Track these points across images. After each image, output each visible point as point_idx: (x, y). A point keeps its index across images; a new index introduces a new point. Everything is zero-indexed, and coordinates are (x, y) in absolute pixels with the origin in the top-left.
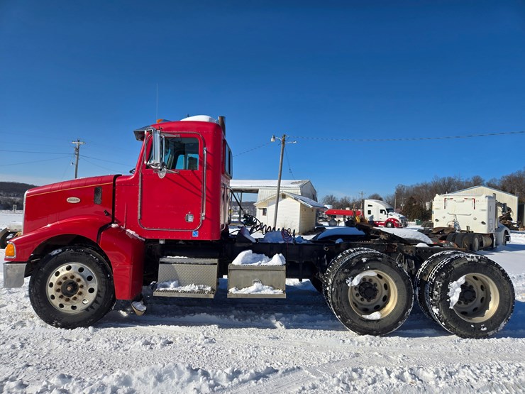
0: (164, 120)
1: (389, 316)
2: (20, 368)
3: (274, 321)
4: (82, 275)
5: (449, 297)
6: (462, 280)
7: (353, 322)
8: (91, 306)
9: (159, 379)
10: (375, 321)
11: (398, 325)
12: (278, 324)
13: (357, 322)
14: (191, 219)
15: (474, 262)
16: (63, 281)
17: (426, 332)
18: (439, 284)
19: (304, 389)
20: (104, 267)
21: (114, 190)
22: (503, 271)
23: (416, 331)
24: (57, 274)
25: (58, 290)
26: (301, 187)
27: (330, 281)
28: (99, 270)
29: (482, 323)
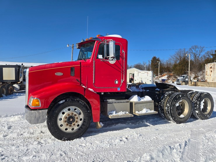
1: (186, 116)
3: (146, 123)
4: (76, 112)
5: (201, 107)
6: (203, 101)
7: (177, 119)
8: (81, 127)
11: (189, 118)
13: (179, 119)
14: (117, 82)
15: (206, 94)
16: (68, 116)
18: (198, 103)
20: (86, 107)
21: (81, 69)
24: (63, 113)
25: (66, 122)
27: (168, 105)
28: (84, 109)
29: (207, 114)
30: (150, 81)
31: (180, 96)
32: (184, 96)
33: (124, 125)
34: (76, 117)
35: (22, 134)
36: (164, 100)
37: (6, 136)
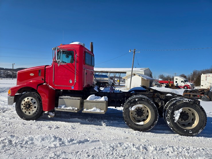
1: (147, 124)
3: (102, 123)
4: (32, 102)
5: (174, 117)
6: (181, 110)
7: (131, 125)
8: (35, 113)
10: (141, 125)
11: (151, 128)
13: (133, 125)
14: (71, 82)
15: (187, 102)
17: (165, 132)
18: (170, 111)
21: (45, 71)
22: (201, 107)
23: (161, 131)
24: (24, 101)
25: (24, 107)
26: (144, 71)
28: (38, 100)
29: (190, 130)
31: (137, 100)
32: (143, 100)
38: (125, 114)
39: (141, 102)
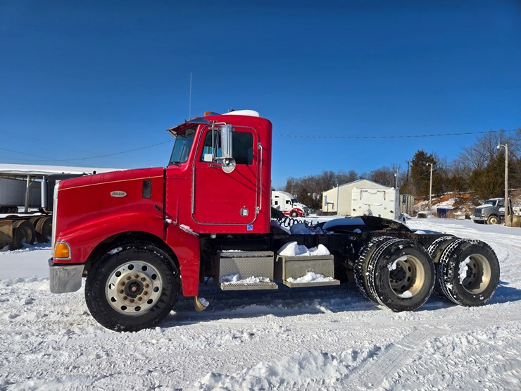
0: (213, 113)
1: (418, 294)
2: (144, 375)
3: (318, 307)
4: (146, 274)
5: (459, 275)
6: (467, 260)
8: (156, 306)
9: (301, 367)
10: (407, 298)
11: (425, 300)
12: (323, 309)
13: (395, 301)
14: (245, 213)
15: (475, 244)
16: (127, 281)
18: (452, 264)
19: (415, 360)
20: (169, 264)
24: (119, 274)
25: (122, 291)
27: (371, 267)
28: (164, 267)
29: (480, 294)
30: (392, 212)
31: (401, 247)
32: (412, 247)
33: (264, 308)
34: (144, 283)
35: (45, 315)
36: (364, 256)
37: (16, 316)
38: (380, 280)
39: (410, 250)
